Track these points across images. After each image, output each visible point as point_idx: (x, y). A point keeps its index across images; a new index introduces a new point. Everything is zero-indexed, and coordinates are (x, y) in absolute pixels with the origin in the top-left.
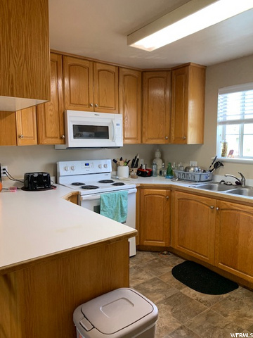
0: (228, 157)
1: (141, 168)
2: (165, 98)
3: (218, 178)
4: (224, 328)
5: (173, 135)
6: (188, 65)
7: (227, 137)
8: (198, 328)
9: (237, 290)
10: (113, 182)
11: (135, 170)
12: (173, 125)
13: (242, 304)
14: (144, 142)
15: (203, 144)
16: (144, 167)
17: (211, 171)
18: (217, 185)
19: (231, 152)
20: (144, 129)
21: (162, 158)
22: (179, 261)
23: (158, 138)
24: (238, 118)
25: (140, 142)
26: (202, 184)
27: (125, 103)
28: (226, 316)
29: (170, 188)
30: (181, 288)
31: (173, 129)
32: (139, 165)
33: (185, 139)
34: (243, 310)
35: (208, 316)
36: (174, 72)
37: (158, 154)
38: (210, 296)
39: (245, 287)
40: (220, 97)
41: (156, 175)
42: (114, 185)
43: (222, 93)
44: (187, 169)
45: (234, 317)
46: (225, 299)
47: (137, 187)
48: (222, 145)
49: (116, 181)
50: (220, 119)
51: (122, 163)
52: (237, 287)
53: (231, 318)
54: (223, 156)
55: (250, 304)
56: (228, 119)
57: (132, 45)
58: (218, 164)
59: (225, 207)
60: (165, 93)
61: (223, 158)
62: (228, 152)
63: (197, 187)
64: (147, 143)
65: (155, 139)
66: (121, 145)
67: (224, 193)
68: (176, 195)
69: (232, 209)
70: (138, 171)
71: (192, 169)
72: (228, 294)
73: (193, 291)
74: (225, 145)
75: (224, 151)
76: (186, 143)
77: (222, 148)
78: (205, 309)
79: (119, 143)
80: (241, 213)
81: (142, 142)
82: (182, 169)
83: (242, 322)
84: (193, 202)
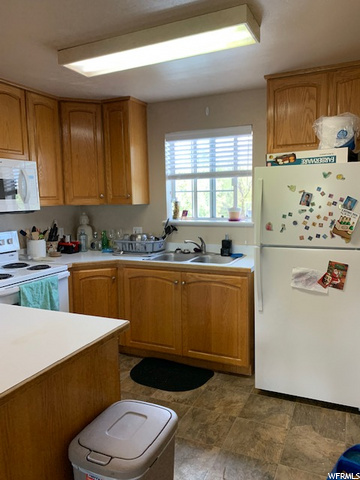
0: (181, 219)
1: (63, 240)
2: (95, 141)
3: (172, 247)
4: (216, 422)
5: (110, 192)
6: (127, 99)
7: (177, 195)
8: (188, 432)
9: (214, 378)
10: (26, 265)
11: (55, 244)
12: (109, 179)
13: (224, 391)
14: (68, 202)
15: (148, 203)
16: (68, 239)
17: (164, 238)
18: (172, 254)
19: (185, 213)
20: (67, 184)
21: (90, 224)
22: (135, 362)
23: (89, 197)
24: (189, 171)
25: (61, 202)
26: (157, 255)
27: (37, 145)
28: (213, 408)
29: (114, 265)
30: (151, 393)
31: (109, 183)
32: (61, 237)
33: (129, 198)
34: (228, 397)
35: (194, 415)
36: (105, 106)
37: (84, 220)
38: (188, 392)
39: (220, 372)
40: (167, 144)
41: (87, 249)
42: (31, 269)
43: (169, 140)
44: (133, 237)
45: (222, 407)
46: (205, 392)
47: (69, 269)
48: (173, 204)
49: (32, 265)
50: (168, 172)
51: (35, 235)
52: (213, 375)
53: (219, 410)
54: (175, 217)
55: (232, 389)
56: (177, 172)
57: (66, 66)
58: (170, 229)
59: (192, 280)
60: (95, 134)
61: (175, 221)
62: (181, 213)
63: (152, 259)
64: (73, 203)
65: (85, 197)
66: (37, 207)
67: (188, 262)
68: (126, 273)
69: (200, 282)
70: (59, 245)
71: (139, 237)
72: (205, 385)
73: (167, 393)
74: (176, 204)
75: (176, 212)
76: (131, 203)
77: (173, 209)
78: (187, 408)
79: (35, 204)
80: (213, 284)
81: (64, 202)
82: (127, 237)
83: (230, 410)
84: (149, 279)
